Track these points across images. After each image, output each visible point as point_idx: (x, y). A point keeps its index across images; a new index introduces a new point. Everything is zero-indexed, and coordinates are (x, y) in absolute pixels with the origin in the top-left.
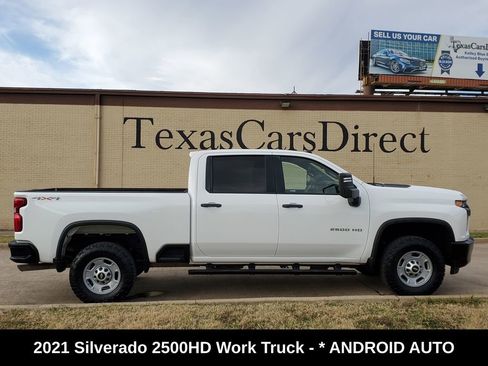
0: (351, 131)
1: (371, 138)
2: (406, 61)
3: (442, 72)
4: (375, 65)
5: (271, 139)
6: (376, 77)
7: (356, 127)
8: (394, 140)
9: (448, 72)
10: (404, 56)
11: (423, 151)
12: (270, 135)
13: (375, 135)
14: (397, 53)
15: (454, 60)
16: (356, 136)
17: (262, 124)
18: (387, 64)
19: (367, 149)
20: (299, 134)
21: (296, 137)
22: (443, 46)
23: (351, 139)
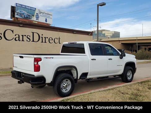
0: (41, 36)
1: (46, 39)
2: (26, 15)
3: (36, 19)
4: (17, 15)
5: (16, 37)
6: (17, 18)
7: (42, 35)
8: (52, 40)
9: (38, 20)
10: (26, 13)
11: (60, 43)
12: (15, 35)
13: (47, 38)
14: (24, 12)
15: (40, 16)
16: (42, 37)
17: (13, 31)
18: (21, 15)
19: (45, 42)
20: (25, 36)
21: (24, 37)
22: (37, 12)
23: (41, 38)
